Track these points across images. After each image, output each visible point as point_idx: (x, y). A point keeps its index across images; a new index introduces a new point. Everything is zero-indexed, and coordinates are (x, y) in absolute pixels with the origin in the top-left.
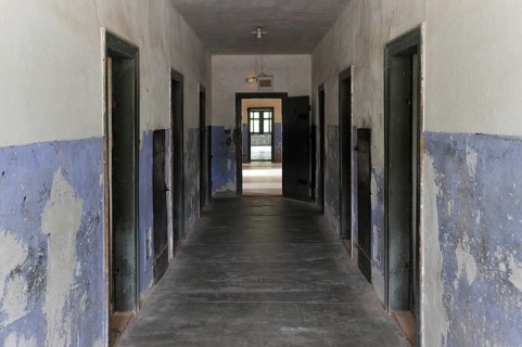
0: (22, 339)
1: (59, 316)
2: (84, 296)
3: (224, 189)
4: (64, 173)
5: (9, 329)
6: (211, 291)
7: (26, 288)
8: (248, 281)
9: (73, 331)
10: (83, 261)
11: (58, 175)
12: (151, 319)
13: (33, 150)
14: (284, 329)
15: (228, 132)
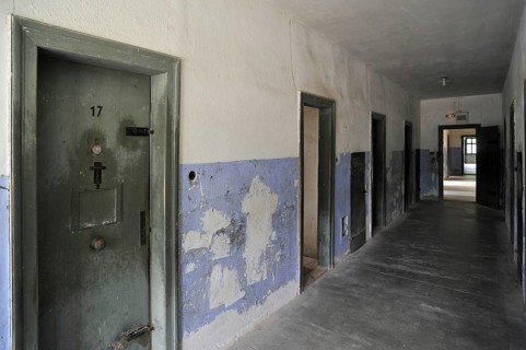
0: (226, 270)
1: (257, 261)
2: (279, 253)
3: (429, 194)
4: (262, 178)
5: (216, 262)
6: (385, 265)
7: (229, 241)
8: (416, 263)
9: (268, 271)
10: (278, 232)
11: (256, 179)
12: (337, 275)
13: (236, 165)
14: (423, 305)
15: (432, 153)
